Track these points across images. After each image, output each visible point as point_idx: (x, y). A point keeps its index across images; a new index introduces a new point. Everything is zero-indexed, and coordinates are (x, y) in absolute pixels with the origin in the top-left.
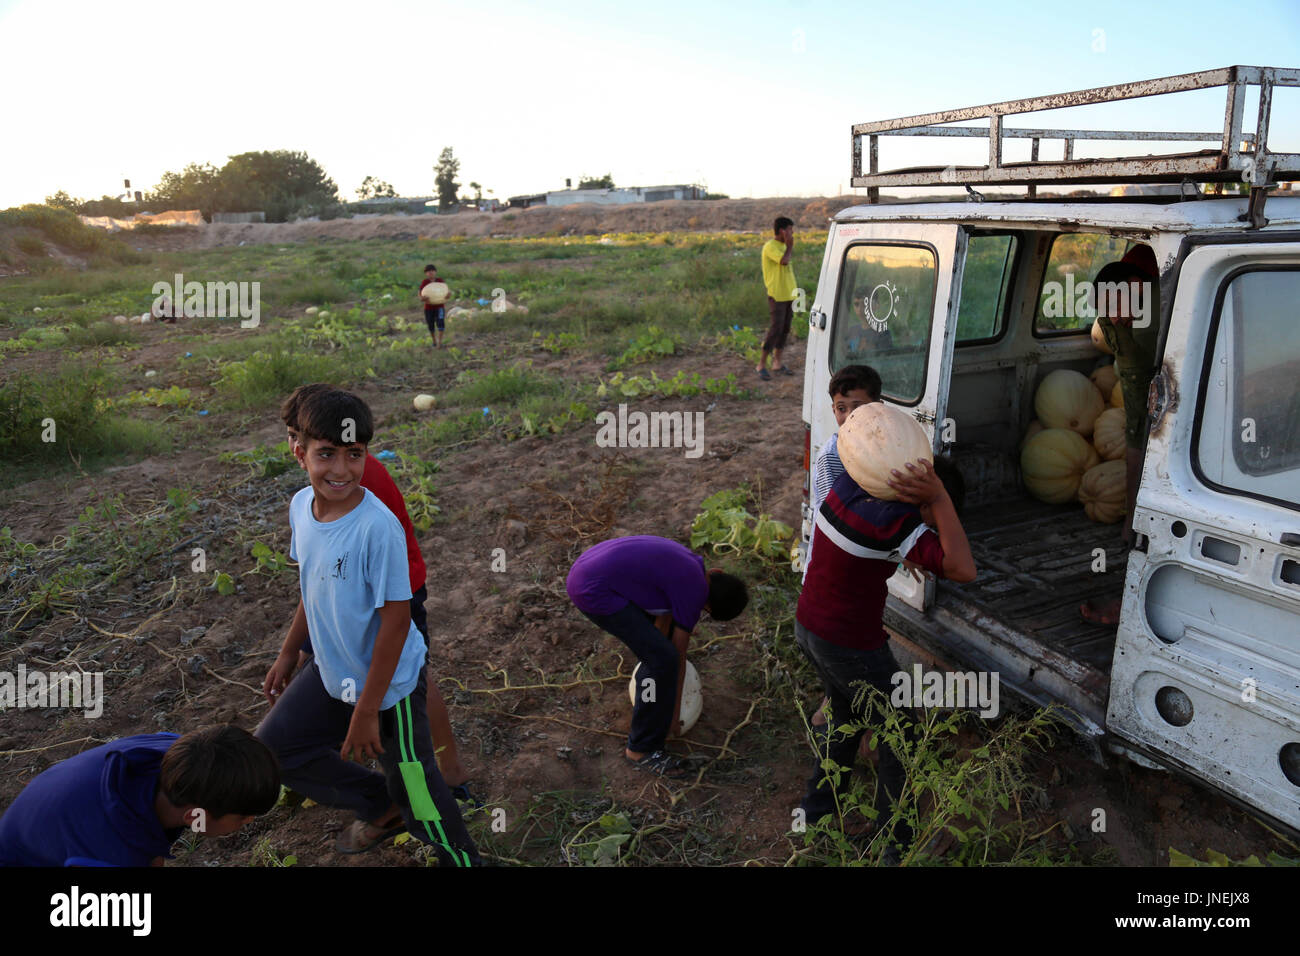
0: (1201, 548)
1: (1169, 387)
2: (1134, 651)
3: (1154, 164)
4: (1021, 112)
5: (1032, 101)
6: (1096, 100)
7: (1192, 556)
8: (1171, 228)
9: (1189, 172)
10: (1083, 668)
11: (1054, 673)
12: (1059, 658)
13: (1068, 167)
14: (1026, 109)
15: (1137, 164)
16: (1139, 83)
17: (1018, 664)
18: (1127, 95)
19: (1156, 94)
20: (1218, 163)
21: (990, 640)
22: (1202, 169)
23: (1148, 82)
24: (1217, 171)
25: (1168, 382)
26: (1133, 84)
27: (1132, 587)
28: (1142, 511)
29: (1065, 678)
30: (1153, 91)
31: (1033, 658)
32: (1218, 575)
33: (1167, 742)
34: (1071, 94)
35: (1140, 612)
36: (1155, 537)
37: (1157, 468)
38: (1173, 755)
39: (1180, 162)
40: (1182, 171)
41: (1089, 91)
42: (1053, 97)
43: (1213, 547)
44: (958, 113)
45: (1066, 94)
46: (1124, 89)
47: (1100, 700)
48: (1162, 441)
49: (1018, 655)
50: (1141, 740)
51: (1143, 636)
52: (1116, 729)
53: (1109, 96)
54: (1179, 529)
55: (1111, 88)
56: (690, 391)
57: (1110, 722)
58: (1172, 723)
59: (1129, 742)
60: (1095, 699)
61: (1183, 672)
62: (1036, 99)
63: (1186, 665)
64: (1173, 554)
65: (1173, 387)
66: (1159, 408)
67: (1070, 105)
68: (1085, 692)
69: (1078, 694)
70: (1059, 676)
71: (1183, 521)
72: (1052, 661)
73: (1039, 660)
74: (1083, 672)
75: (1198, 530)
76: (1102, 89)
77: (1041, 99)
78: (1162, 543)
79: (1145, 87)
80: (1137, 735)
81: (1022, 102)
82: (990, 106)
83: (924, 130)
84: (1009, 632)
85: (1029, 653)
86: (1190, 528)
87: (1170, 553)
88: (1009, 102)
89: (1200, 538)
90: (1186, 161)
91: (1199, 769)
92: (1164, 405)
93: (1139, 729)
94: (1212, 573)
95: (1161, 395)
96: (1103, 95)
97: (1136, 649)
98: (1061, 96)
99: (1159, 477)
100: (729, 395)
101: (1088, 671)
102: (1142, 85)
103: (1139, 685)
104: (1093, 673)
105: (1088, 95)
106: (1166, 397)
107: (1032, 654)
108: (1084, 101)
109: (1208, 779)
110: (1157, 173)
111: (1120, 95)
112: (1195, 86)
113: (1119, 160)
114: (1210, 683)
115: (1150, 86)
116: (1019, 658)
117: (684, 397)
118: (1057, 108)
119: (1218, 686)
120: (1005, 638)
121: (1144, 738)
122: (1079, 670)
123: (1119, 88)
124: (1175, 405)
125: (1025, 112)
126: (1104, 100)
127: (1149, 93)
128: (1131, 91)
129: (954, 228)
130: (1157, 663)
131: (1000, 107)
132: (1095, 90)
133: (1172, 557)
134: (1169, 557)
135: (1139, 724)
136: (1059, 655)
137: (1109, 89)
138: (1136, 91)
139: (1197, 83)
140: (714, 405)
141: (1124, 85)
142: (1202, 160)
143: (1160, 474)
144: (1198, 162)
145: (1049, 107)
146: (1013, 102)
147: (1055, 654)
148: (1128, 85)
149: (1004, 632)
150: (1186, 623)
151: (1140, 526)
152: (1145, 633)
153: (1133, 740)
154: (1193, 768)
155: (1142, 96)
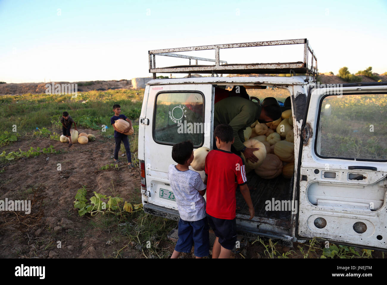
0: (324, 176)
1: (309, 131)
2: (306, 211)
3: (281, 65)
4: (228, 48)
5: (233, 44)
6: (258, 45)
7: (322, 178)
8: (298, 84)
9: (293, 68)
10: (274, 220)
11: (266, 224)
12: (265, 219)
13: (248, 66)
14: (231, 47)
15: (275, 65)
16: (274, 41)
17: (252, 225)
18: (270, 44)
19: (280, 45)
20: (303, 65)
21: (239, 220)
22: (298, 67)
23: (277, 41)
24: (303, 68)
25: (309, 129)
26: (272, 41)
27: (303, 192)
28: (304, 168)
29: (271, 225)
30: (279, 44)
31: (257, 222)
32: (330, 182)
33: (320, 234)
34: (249, 43)
35: (306, 199)
36: (309, 175)
37: (307, 155)
38: (323, 237)
39: (290, 65)
40: (291, 67)
41: (255, 42)
42: (242, 44)
43: (327, 175)
44: (201, 47)
45: (246, 43)
46: (269, 43)
47: (284, 228)
48: (308, 147)
49: (252, 222)
50: (312, 236)
51: (309, 205)
52: (303, 236)
53: (263, 44)
54: (317, 171)
55: (264, 42)
56: (36, 154)
57: (301, 234)
58: (320, 228)
59: (308, 238)
60: (282, 228)
61: (323, 212)
62: (235, 44)
63: (324, 210)
64: (316, 179)
65: (311, 130)
66: (306, 137)
67: (249, 46)
68: (279, 227)
69: (276, 228)
70: (268, 225)
71: (318, 169)
72: (263, 221)
73: (259, 222)
74: (274, 221)
75: (323, 171)
76: (260, 42)
77: (237, 44)
78: (312, 177)
79: (276, 43)
80: (310, 235)
81: (229, 45)
82: (215, 46)
83: (167, 54)
84: (243, 216)
85: (255, 220)
86: (320, 170)
87: (315, 179)
88: (223, 45)
89: (323, 173)
90: (292, 65)
91: (332, 238)
92: (308, 136)
93: (311, 233)
94: (328, 182)
95: (307, 133)
96: (261, 44)
97: (307, 210)
98: (245, 43)
99: (308, 157)
100: (52, 153)
101: (276, 220)
102: (275, 42)
103: (309, 220)
104: (277, 220)
105: (255, 44)
106: (308, 134)
107: (256, 221)
108: (254, 45)
109: (335, 241)
110: (283, 68)
111: (268, 44)
112: (293, 43)
113: (268, 64)
114: (332, 213)
115: (278, 42)
116: (252, 223)
117: (35, 157)
118: (243, 47)
119: (335, 213)
120: (244, 218)
121: (313, 235)
122: (273, 221)
123: (267, 42)
124: (312, 136)
125: (230, 48)
126: (261, 46)
127: (278, 44)
128: (271, 43)
129: (211, 86)
130: (314, 212)
131: (219, 46)
132: (258, 42)
133: (316, 180)
134: (315, 180)
135: (311, 232)
136: (264, 218)
137: (263, 42)
138: (273, 43)
139: (294, 42)
140: (48, 158)
141: (269, 41)
142: (298, 65)
143: (309, 156)
144: (296, 65)
145: (240, 47)
146: (225, 44)
147: (263, 218)
148: (270, 42)
149: (242, 216)
150: (317, 198)
151: (303, 173)
152: (309, 204)
153: (309, 237)
154: (329, 239)
155: (276, 45)
